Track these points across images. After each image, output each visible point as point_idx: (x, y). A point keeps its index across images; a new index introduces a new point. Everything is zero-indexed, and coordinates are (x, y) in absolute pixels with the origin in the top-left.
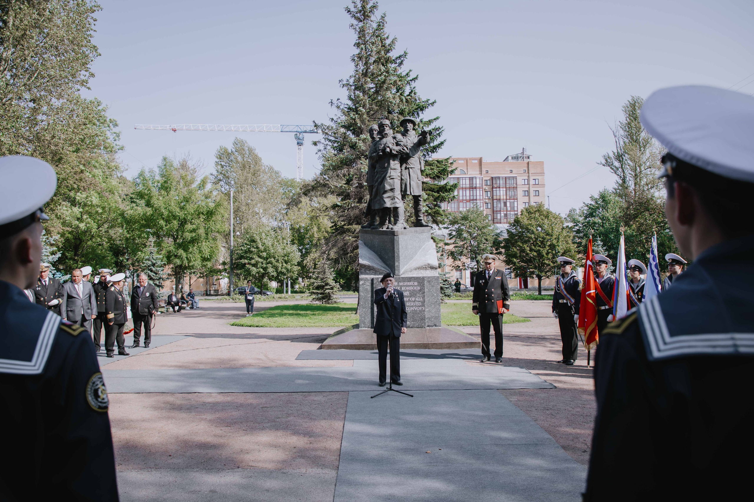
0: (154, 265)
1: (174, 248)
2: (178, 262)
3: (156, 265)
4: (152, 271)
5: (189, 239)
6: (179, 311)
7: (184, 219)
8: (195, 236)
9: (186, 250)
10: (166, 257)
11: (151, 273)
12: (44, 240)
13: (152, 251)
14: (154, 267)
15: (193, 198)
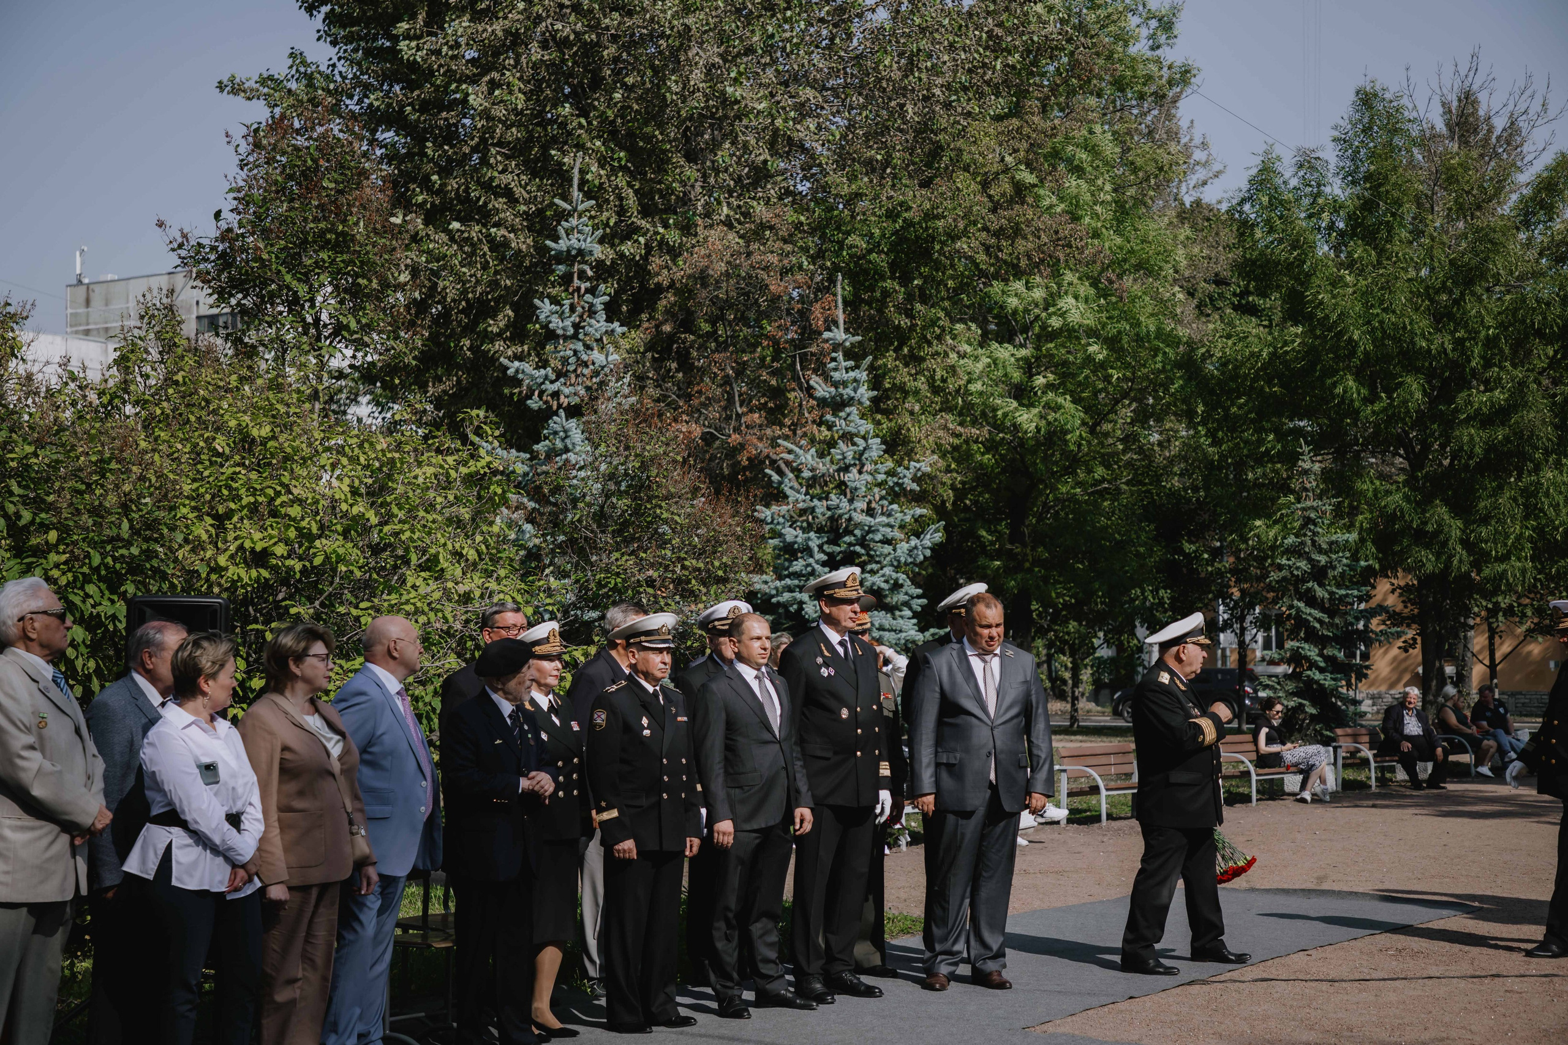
0: (1319, 574)
1: (1406, 498)
2: (1429, 560)
3: (1331, 573)
4: (1311, 601)
5: (1478, 450)
6: (1434, 781)
7: (1453, 365)
8: (1507, 439)
9: (1462, 507)
10: (1373, 542)
11: (1308, 610)
12: (881, 477)
13: (1313, 515)
14: (1321, 585)
15: (1497, 265)
